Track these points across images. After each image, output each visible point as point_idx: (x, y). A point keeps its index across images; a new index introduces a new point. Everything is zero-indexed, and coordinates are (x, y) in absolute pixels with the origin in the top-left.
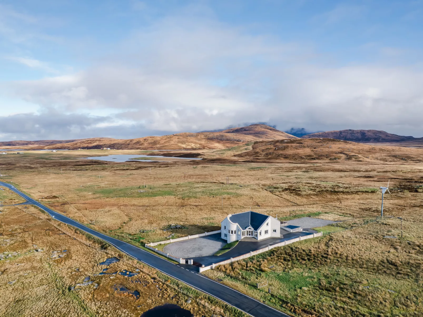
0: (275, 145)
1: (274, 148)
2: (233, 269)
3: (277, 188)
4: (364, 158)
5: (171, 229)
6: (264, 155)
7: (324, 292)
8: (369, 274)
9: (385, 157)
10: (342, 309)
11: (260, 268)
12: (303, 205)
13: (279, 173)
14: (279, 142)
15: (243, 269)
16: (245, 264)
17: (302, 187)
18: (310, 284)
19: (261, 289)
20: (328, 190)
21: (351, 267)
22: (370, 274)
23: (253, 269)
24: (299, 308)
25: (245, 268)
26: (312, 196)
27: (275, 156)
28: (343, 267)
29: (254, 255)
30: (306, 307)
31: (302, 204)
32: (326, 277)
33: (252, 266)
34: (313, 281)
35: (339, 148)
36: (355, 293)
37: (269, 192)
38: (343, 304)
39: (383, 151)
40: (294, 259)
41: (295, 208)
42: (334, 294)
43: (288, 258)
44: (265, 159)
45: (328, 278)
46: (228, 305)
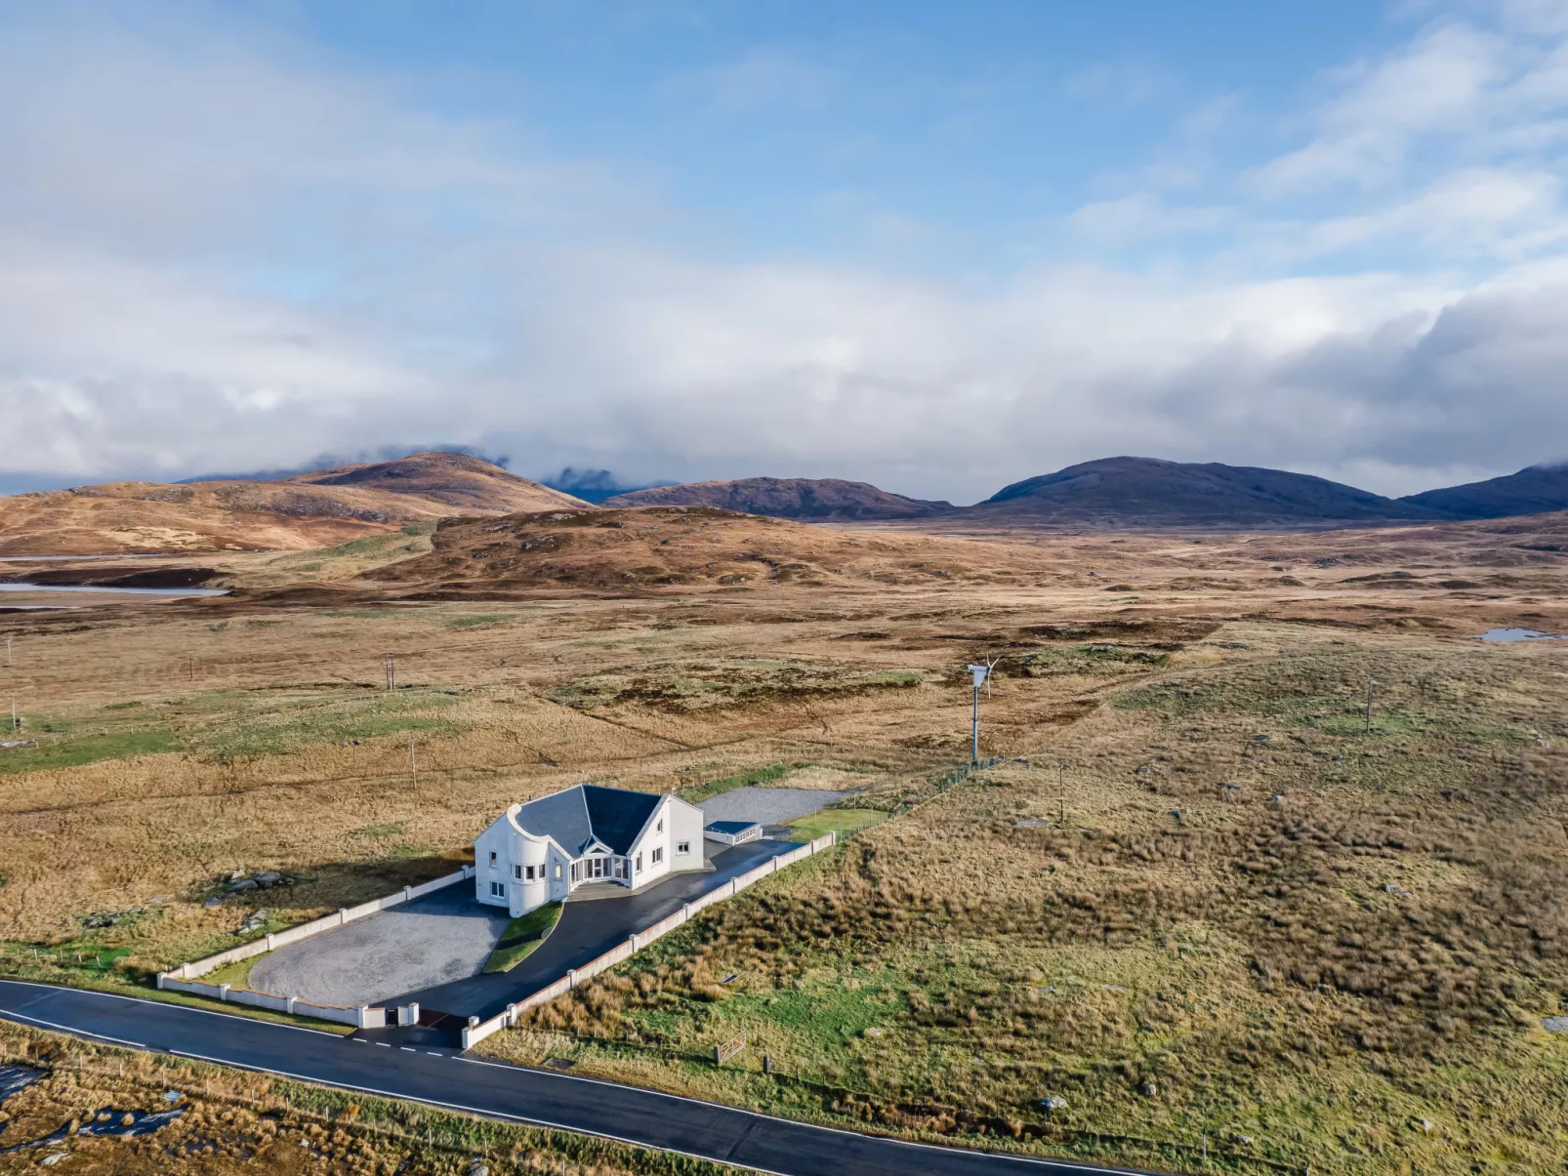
0: (522, 532)
1: (519, 542)
2: (595, 1013)
3: (595, 691)
4: (827, 573)
5: (239, 892)
6: (484, 570)
7: (937, 1031)
8: (1033, 947)
9: (889, 570)
10: (1013, 1074)
11: (690, 988)
12: (710, 746)
13: (569, 638)
14: (534, 521)
15: (631, 1005)
16: (631, 983)
17: (682, 682)
18: (884, 1015)
19: (732, 1066)
20: (770, 689)
21: (974, 934)
22: (1037, 947)
23: (672, 998)
24: (887, 1102)
25: (637, 999)
26: (723, 713)
27: (524, 572)
28: (951, 938)
29: (643, 946)
30: (903, 1094)
31: (704, 742)
32: (918, 979)
33: (659, 987)
34: (885, 1002)
35: (744, 542)
36: (1026, 1016)
37: (570, 709)
38: (1008, 1056)
39: (880, 550)
40: (789, 940)
41: (687, 760)
42: (968, 1033)
43: (768, 937)
44: (490, 584)
45: (926, 983)
46: (648, 1151)
